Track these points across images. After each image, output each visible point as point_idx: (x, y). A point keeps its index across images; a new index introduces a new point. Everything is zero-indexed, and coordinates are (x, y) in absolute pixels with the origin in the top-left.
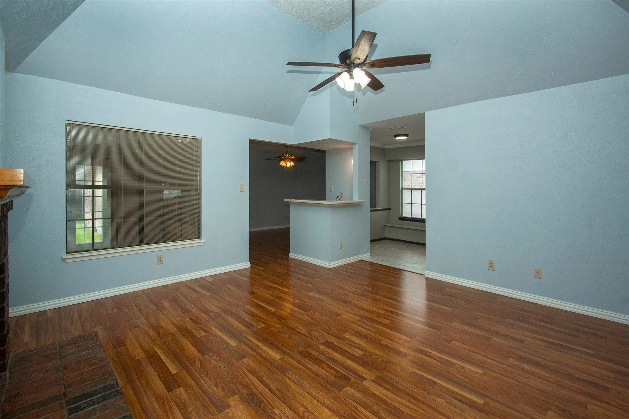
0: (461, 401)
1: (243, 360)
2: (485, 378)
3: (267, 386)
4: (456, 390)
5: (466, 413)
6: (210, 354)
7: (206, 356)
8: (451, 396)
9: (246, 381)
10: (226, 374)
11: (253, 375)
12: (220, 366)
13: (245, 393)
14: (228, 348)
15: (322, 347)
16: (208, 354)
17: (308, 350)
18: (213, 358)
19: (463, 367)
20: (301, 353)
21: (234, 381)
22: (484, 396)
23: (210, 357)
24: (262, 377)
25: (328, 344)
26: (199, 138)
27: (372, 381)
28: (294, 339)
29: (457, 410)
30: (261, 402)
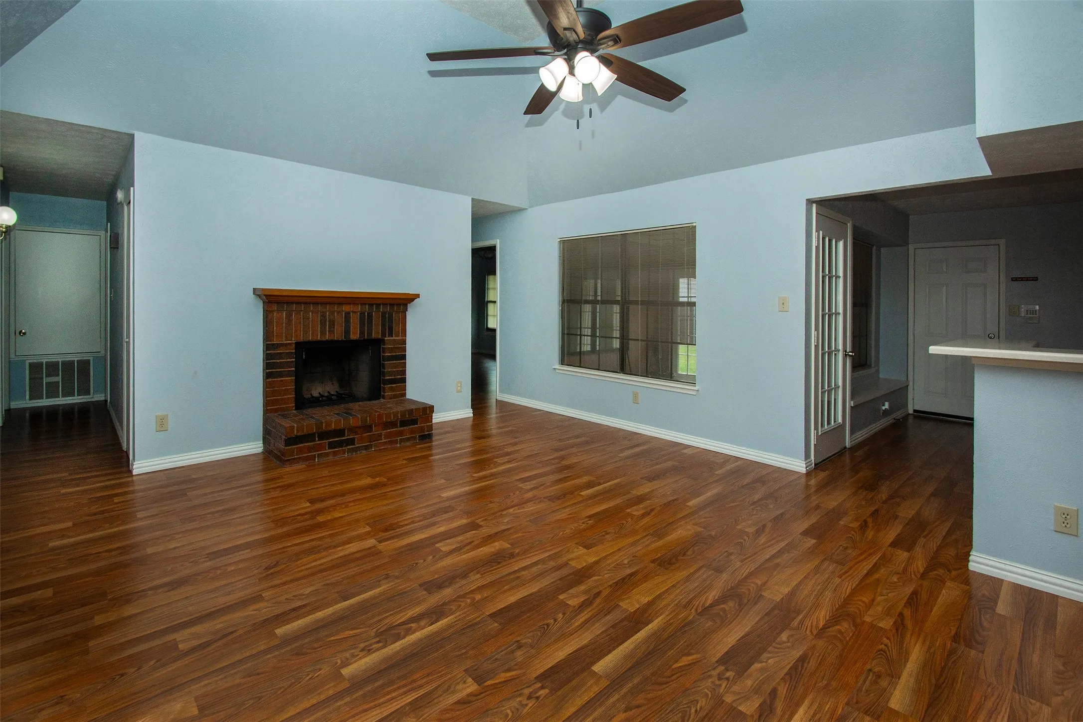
0: (294, 610)
2: (325, 670)
4: (320, 615)
5: (271, 605)
8: (309, 603)
19: (369, 650)
22: (287, 640)
26: (692, 225)
29: (283, 598)
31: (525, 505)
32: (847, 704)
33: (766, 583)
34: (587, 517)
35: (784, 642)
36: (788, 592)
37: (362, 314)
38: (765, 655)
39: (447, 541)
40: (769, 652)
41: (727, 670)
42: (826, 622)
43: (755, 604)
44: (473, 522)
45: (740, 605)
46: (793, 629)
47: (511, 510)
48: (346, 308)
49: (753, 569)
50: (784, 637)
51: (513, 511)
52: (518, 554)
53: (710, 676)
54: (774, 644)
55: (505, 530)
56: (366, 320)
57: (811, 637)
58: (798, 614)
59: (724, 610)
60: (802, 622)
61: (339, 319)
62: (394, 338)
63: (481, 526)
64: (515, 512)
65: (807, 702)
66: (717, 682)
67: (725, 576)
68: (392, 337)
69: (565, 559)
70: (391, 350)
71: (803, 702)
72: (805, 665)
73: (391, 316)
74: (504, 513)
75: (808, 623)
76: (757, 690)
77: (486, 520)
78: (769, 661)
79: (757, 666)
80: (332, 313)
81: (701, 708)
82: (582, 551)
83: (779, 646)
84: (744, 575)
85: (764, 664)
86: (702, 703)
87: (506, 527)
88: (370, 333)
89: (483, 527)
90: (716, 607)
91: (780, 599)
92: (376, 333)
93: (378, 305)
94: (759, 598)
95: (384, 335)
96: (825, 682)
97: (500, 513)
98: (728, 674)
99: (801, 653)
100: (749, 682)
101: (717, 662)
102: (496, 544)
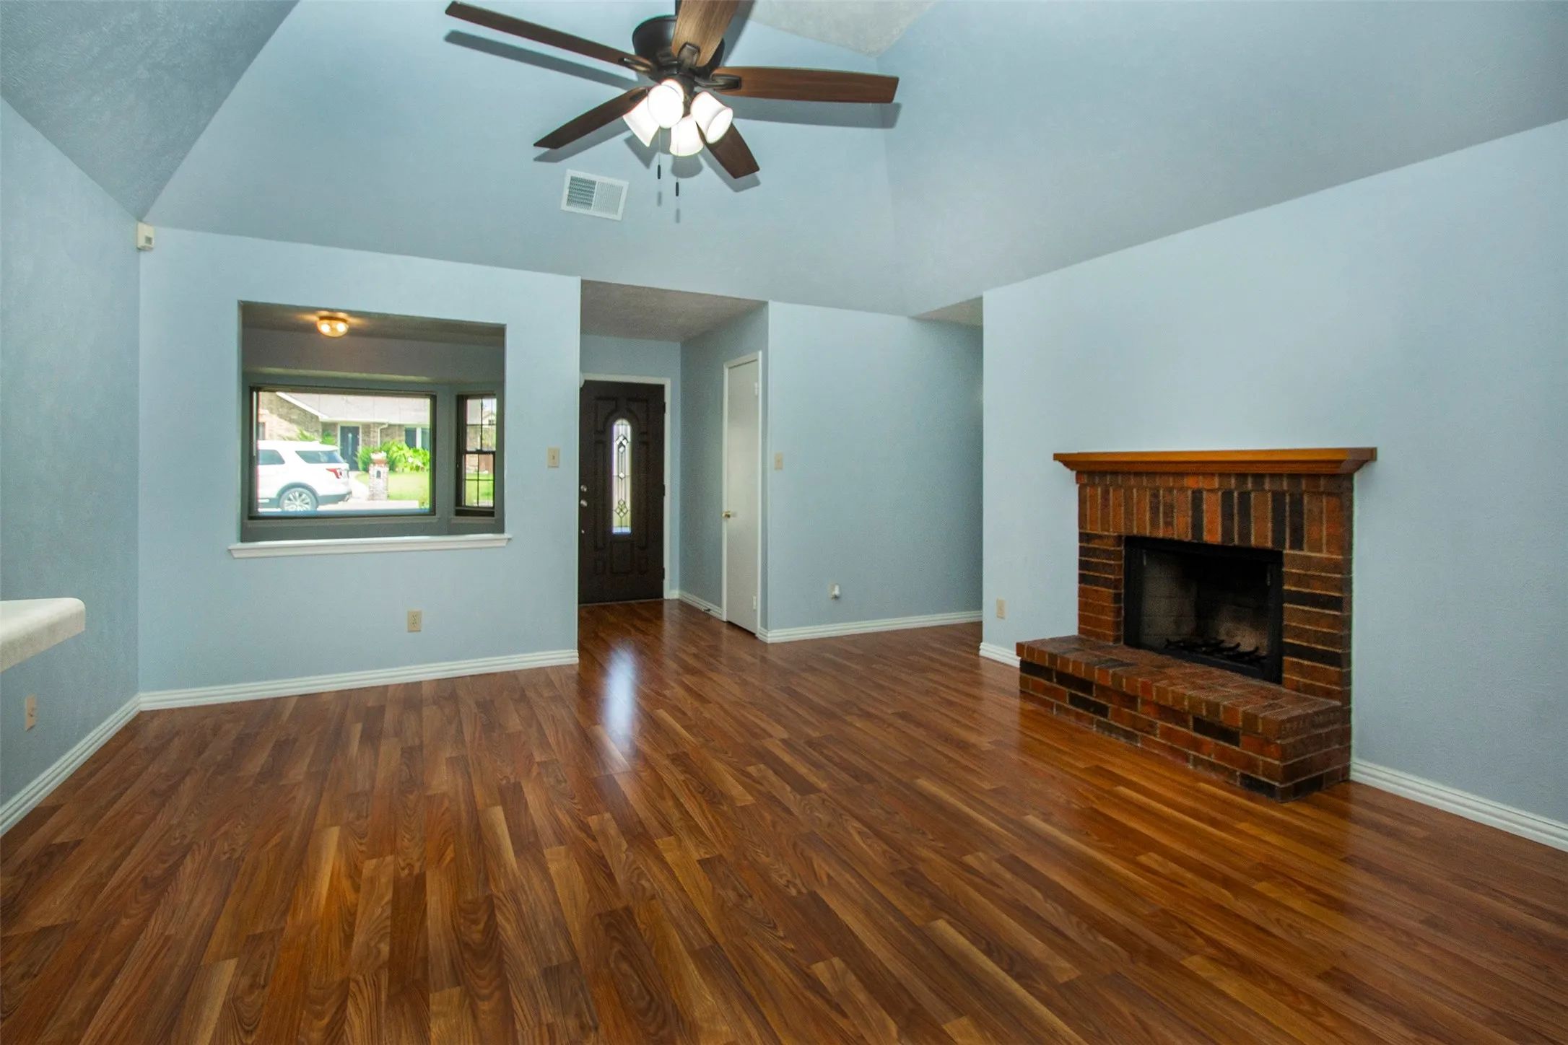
1: (708, 856)
3: (679, 805)
6: (793, 892)
7: (804, 891)
9: (713, 817)
10: (755, 840)
11: (697, 825)
12: (768, 856)
13: (723, 805)
14: (740, 896)
15: (823, 785)
16: (799, 892)
17: (856, 783)
18: (785, 879)
20: (871, 780)
21: (740, 826)
23: (795, 886)
24: (681, 819)
25: (804, 787)
27: (771, 736)
28: (882, 808)
30: (702, 793)
32: (283, 929)
33: (475, 1017)
35: (379, 942)
36: (429, 1027)
37: (1227, 495)
38: (388, 912)
40: (387, 918)
41: (411, 874)
42: (346, 1017)
43: (452, 962)
45: (467, 945)
46: (380, 967)
48: (1190, 482)
49: (518, 1027)
50: (385, 948)
53: (418, 860)
54: (389, 930)
56: (1236, 508)
57: (353, 976)
58: (389, 996)
59: (475, 922)
60: (377, 987)
61: (1183, 503)
62: (1306, 553)
65: (323, 902)
66: (408, 861)
67: (533, 971)
68: (1301, 549)
70: (1300, 580)
71: (326, 901)
72: (342, 935)
73: (1297, 503)
75: (368, 992)
76: (372, 881)
78: (380, 910)
79: (389, 897)
80: (1170, 490)
81: (403, 840)
83: (382, 932)
84: (514, 999)
85: (383, 903)
86: (406, 842)
88: (1245, 534)
90: (486, 917)
91: (431, 1002)
92: (1261, 535)
93: (1259, 477)
94: (457, 977)
95: (1279, 539)
96: (314, 933)
98: (406, 871)
99: (354, 944)
100: (383, 880)
101: (425, 873)
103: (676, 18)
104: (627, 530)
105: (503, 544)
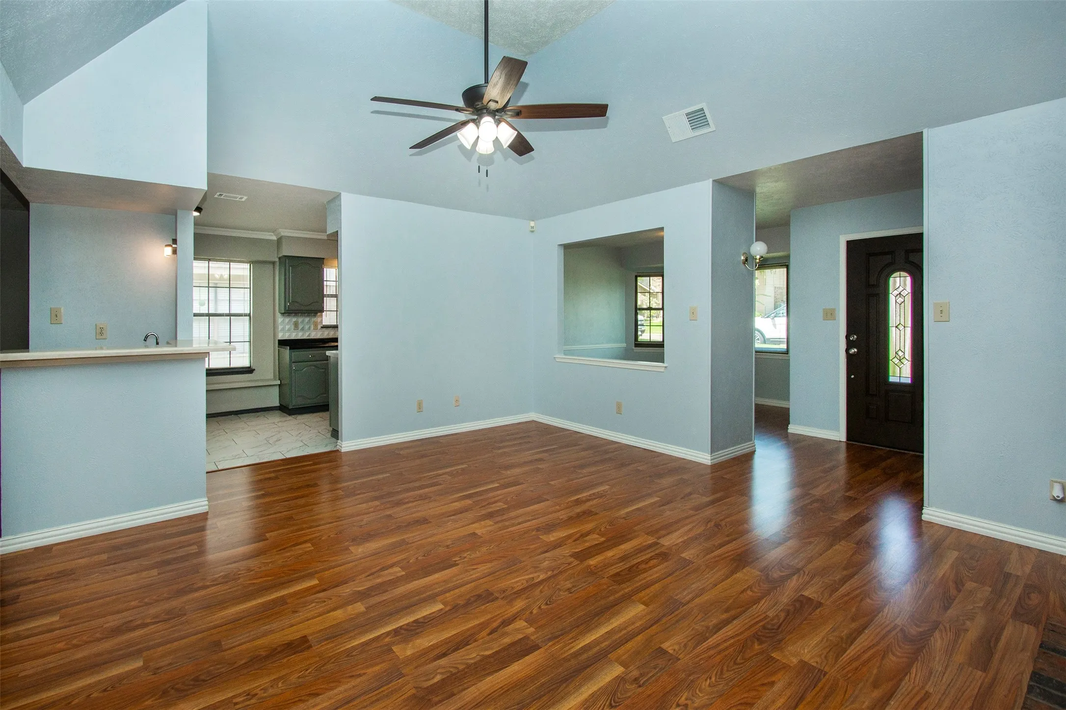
31: (525, 585)
34: (458, 565)
39: (597, 542)
44: (582, 561)
47: (542, 577)
51: (539, 576)
52: (533, 530)
55: (546, 552)
63: (571, 556)
64: (536, 575)
69: (497, 526)
74: (550, 573)
77: (569, 564)
82: (479, 532)
87: (547, 555)
89: (570, 556)
97: (555, 572)
102: (552, 539)
103: (486, 85)
104: (909, 381)
105: (662, 370)
